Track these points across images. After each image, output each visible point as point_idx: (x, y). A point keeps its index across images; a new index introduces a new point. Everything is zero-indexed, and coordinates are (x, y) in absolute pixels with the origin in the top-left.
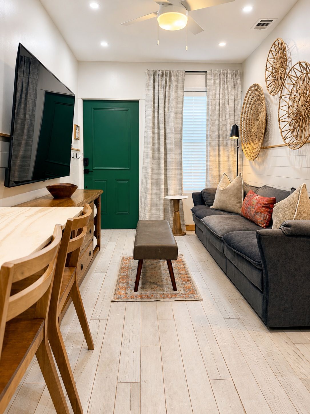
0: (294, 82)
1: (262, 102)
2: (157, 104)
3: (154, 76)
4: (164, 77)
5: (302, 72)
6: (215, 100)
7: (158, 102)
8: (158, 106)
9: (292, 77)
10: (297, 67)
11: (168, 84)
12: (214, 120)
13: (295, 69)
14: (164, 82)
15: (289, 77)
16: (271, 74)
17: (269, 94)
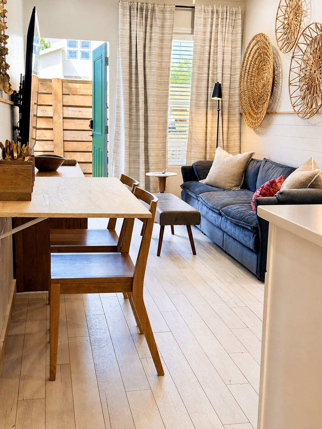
0: (308, 42)
1: (269, 57)
2: (135, 50)
3: (130, 10)
4: (144, 13)
5: (317, 33)
6: (204, 47)
7: (136, 48)
8: (136, 51)
9: (306, 36)
10: (313, 26)
11: (149, 22)
12: (202, 74)
13: (311, 28)
14: (144, 19)
15: (304, 36)
16: (283, 24)
17: (279, 51)
